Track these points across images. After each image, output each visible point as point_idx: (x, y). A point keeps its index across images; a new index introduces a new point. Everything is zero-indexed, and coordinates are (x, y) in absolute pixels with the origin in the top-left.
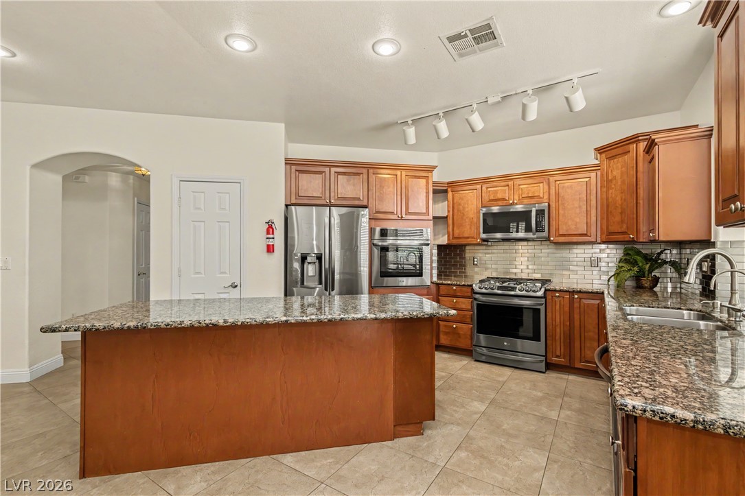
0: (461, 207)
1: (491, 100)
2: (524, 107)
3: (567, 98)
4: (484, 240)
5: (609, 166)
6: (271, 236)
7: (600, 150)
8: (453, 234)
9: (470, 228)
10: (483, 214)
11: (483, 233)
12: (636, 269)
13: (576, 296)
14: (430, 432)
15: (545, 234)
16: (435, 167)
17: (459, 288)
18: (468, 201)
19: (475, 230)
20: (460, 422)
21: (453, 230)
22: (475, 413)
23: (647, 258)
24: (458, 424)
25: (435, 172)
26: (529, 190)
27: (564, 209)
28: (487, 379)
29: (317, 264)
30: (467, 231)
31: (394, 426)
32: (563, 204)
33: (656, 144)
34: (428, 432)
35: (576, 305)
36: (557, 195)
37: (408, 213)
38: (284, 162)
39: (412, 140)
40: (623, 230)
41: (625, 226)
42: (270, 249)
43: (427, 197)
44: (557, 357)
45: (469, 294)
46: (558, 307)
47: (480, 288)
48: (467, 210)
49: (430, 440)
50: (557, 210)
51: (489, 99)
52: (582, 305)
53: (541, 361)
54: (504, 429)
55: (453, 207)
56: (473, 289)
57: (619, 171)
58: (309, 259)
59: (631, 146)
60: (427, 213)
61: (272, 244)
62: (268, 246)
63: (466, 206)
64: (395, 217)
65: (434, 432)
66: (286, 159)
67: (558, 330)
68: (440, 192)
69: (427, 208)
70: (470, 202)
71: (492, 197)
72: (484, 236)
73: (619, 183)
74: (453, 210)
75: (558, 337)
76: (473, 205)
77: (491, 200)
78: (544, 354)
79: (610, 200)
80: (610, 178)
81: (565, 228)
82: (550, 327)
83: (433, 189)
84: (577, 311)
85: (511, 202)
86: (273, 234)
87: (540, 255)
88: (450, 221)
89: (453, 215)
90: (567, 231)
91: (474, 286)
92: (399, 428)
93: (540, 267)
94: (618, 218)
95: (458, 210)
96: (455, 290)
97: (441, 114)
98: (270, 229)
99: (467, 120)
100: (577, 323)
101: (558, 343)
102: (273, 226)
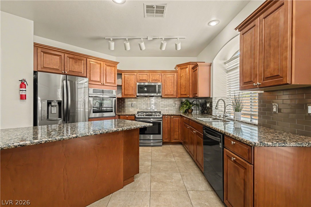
0: (128, 82)
1: (149, 39)
2: (162, 44)
3: (176, 45)
4: (137, 96)
5: (181, 72)
6: (24, 89)
7: (178, 66)
8: (124, 93)
9: (132, 91)
10: (138, 85)
11: (138, 93)
12: (188, 107)
13: (172, 117)
14: (136, 179)
15: (161, 94)
16: (118, 63)
17: (129, 116)
18: (131, 79)
19: (134, 92)
20: (145, 171)
21: (124, 92)
22: (149, 166)
23: (190, 104)
24: (145, 172)
25: (118, 65)
26: (155, 77)
27: (167, 85)
28: (145, 152)
29: (58, 106)
30: (131, 92)
31: (123, 181)
32: (166, 84)
33: (198, 66)
34: (136, 180)
35: (172, 120)
36: (165, 80)
37: (106, 82)
38: (33, 45)
39: (113, 48)
40: (185, 93)
41: (186, 92)
42: (23, 97)
43: (115, 76)
44: (166, 139)
45: (133, 119)
46: (166, 121)
47: (139, 116)
48: (130, 83)
49: (138, 182)
50: (164, 86)
51: (148, 38)
52: (174, 119)
53: (161, 142)
54: (162, 169)
55: (125, 82)
56: (135, 116)
57: (184, 74)
58: (53, 104)
59: (188, 66)
60: (115, 83)
61: (25, 94)
62: (21, 96)
63: (130, 81)
64: (100, 84)
65: (138, 179)
66: (35, 44)
67: (166, 129)
68: (120, 74)
69: (115, 81)
70: (132, 80)
71: (141, 79)
72: (138, 94)
73: (184, 78)
74: (124, 83)
75: (166, 132)
76: (133, 82)
77: (140, 80)
78: (162, 139)
79: (181, 83)
80: (181, 76)
81: (167, 92)
82: (164, 129)
83: (117, 73)
84: (172, 122)
85: (148, 81)
86: (25, 88)
87: (157, 102)
88: (123, 88)
89: (124, 85)
90: (167, 93)
91: (136, 115)
92: (125, 181)
93: (157, 107)
94: (184, 90)
95: (127, 83)
96: (127, 117)
97: (127, 39)
98: (23, 84)
99: (139, 44)
100: (172, 126)
101: (166, 134)
102: (25, 83)
